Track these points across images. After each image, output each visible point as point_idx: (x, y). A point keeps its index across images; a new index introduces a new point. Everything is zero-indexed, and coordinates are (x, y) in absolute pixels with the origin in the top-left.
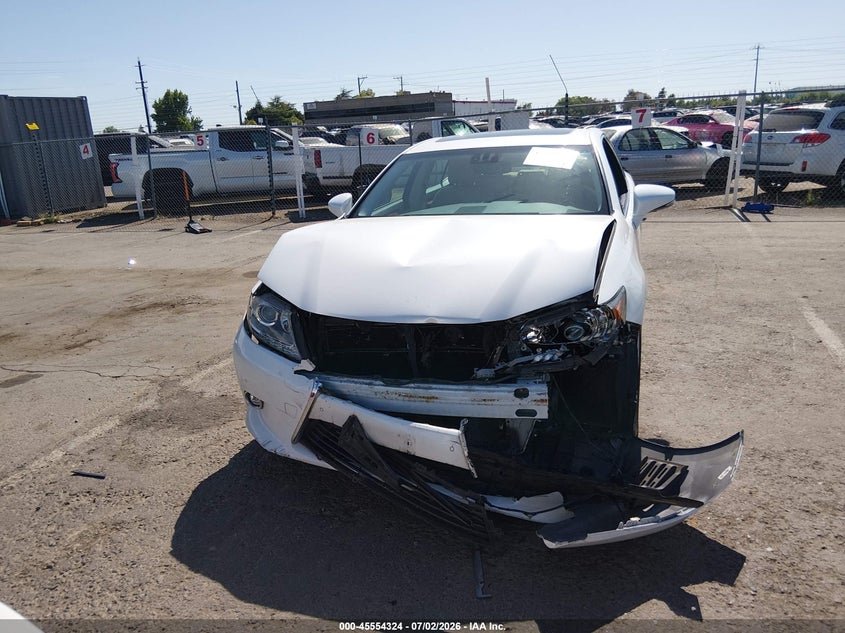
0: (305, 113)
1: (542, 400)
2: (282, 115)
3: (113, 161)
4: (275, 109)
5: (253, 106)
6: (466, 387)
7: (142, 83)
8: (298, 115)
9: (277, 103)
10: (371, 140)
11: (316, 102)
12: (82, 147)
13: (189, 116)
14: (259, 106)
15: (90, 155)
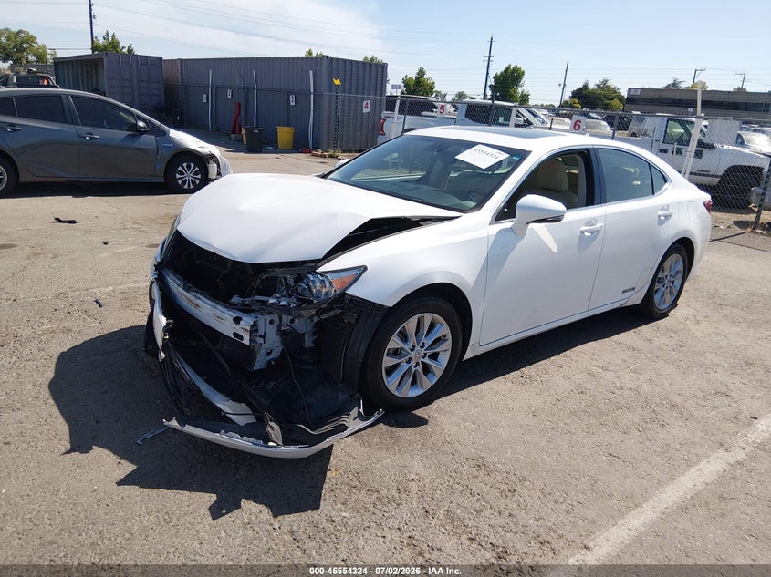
0: (628, 98)
1: (246, 330)
2: (605, 97)
3: (383, 117)
4: (600, 91)
5: (581, 86)
6: (214, 304)
7: (490, 56)
8: (621, 98)
9: (604, 86)
10: (577, 127)
11: (642, 89)
12: (365, 103)
13: (520, 90)
14: (585, 87)
15: (368, 110)
